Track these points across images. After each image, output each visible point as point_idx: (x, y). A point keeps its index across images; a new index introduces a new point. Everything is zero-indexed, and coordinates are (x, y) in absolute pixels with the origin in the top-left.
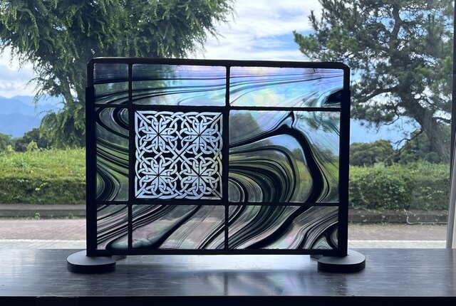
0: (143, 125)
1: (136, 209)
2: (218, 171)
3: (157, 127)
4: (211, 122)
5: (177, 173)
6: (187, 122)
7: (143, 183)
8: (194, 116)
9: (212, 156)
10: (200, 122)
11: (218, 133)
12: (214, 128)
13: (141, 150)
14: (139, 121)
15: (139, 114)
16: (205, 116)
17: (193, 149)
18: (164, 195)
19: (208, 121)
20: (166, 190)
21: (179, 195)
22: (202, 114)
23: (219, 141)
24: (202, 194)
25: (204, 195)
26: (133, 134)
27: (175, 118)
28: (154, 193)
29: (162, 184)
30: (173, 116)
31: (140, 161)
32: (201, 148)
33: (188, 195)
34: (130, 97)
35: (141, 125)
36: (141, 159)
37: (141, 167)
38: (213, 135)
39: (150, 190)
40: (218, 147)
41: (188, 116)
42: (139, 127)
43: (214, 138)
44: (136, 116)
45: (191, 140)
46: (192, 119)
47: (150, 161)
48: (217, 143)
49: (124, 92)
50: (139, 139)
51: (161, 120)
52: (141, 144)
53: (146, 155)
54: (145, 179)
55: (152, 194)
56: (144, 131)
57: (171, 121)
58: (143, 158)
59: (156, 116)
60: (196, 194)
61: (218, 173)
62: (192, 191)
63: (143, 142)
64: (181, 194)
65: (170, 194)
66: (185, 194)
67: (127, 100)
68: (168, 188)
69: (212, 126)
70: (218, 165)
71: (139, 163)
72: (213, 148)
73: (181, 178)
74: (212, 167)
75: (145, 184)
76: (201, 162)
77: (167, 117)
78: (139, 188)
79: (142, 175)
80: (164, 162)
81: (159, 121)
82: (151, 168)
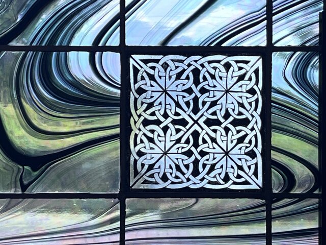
0: (249, 167)
1: (260, 40)
2: (136, 100)
3: (229, 166)
4: (148, 174)
5: (199, 95)
6: (183, 174)
7: (250, 79)
8: (173, 183)
9: (146, 123)
10: (165, 174)
11: (137, 158)
12: (143, 165)
13: (253, 129)
14: (256, 174)
15: (256, 183)
16: (157, 183)
17: (174, 132)
18: (219, 62)
19: (152, 176)
20: (215, 68)
21: (196, 61)
22: (162, 185)
23: (136, 144)
24: (161, 63)
25: (157, 61)
26: (266, 154)
27: (202, 180)
28: (233, 63)
29: (221, 78)
30: (205, 181)
31: (254, 113)
32: (162, 134)
33: (182, 61)
34: (269, 211)
35: (253, 167)
36: (253, 116)
37: (254, 104)
38: (144, 154)
39: (240, 68)
40: (136, 135)
41: (182, 182)
42: (256, 164)
43: (143, 150)
44: (260, 181)
45: (178, 145)
46: (177, 177)
47: (240, 114)
48: (138, 141)
49: (279, 217)
50: (256, 146)
51: (223, 176)
52: (253, 140)
53: (245, 122)
54: (247, 85)
55: (237, 62)
56: (249, 158)
57: (208, 173)
58: (250, 118)
59: (231, 182)
60: (170, 63)
61: (137, 96)
62: (177, 67)
63: (250, 142)
64: (193, 63)
65: (210, 62)
66: (186, 62)
67: (274, 205)
68: (212, 72)
69: (146, 167)
70: (136, 109)
71: (256, 109)
72: (144, 134)
73: (193, 87)
74: (145, 106)
75: (247, 77)
76: (162, 112)
77: (214, 180)
78: (256, 72)
79: (252, 92)
80: (218, 112)
81: (227, 174)
82: (239, 103)
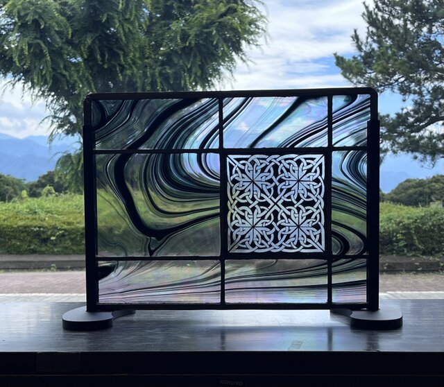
0: (315, 236)
1: (322, 142)
2: (231, 188)
3: (300, 235)
4: (240, 242)
5: (278, 184)
6: (267, 242)
7: (316, 172)
8: (259, 248)
9: (239, 205)
10: (253, 242)
11: (233, 230)
12: (237, 236)
13: (317, 208)
14: (320, 241)
15: (320, 248)
16: (247, 249)
17: (260, 212)
18: (292, 159)
19: (244, 243)
20: (289, 164)
21: (275, 159)
22: (251, 250)
23: (232, 221)
24: (249, 160)
25: (247, 159)
26: (327, 226)
27: (281, 246)
28: (303, 160)
29: (294, 171)
30: (283, 247)
31: (319, 197)
32: (251, 213)
33: (265, 159)
34: (330, 268)
35: (318, 236)
36: (318, 199)
37: (318, 190)
38: (238, 227)
39: (308, 164)
40: (232, 214)
41: (266, 248)
42: (320, 234)
43: (237, 225)
44: (323, 247)
45: (262, 221)
46: (262, 244)
47: (308, 197)
48: (234, 218)
49: (337, 273)
50: (320, 221)
51: (295, 243)
52: (318, 216)
53: (312, 203)
54: (313, 176)
55: (306, 159)
56: (315, 230)
57: (285, 241)
58: (316, 200)
59: (302, 247)
60: (257, 161)
61: (232, 185)
62: (261, 164)
63: (316, 218)
64: (273, 160)
65: (286, 160)
66: (268, 160)
67: (333, 264)
68: (288, 166)
69: (239, 237)
70: (232, 195)
71: (320, 194)
72: (238, 213)
73: (274, 178)
74: (238, 192)
75: (313, 171)
76: (251, 197)
77: (290, 246)
78: (320, 166)
79: (317, 181)
80: (292, 196)
81: (298, 241)
82: (307, 189)
